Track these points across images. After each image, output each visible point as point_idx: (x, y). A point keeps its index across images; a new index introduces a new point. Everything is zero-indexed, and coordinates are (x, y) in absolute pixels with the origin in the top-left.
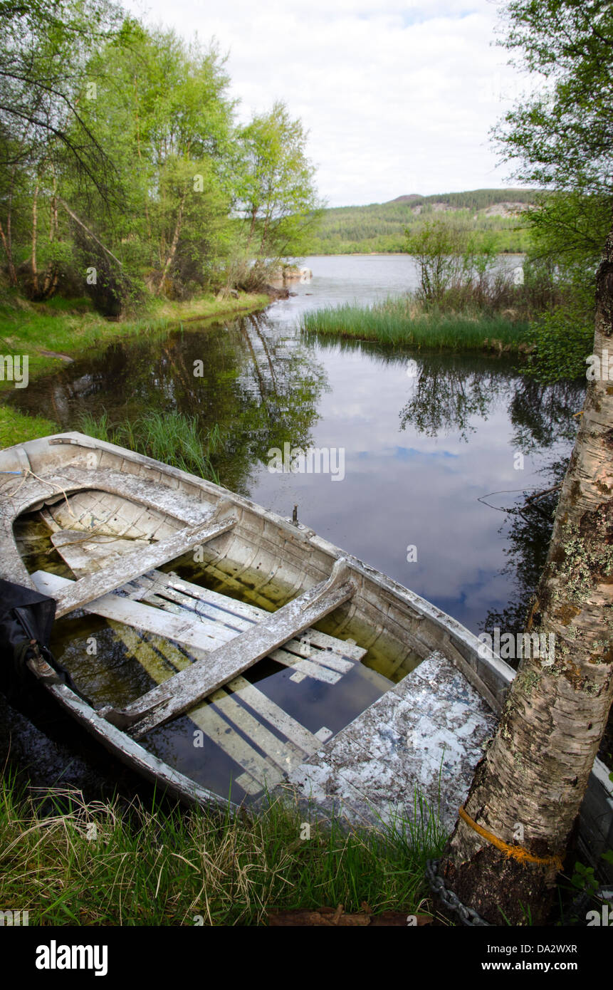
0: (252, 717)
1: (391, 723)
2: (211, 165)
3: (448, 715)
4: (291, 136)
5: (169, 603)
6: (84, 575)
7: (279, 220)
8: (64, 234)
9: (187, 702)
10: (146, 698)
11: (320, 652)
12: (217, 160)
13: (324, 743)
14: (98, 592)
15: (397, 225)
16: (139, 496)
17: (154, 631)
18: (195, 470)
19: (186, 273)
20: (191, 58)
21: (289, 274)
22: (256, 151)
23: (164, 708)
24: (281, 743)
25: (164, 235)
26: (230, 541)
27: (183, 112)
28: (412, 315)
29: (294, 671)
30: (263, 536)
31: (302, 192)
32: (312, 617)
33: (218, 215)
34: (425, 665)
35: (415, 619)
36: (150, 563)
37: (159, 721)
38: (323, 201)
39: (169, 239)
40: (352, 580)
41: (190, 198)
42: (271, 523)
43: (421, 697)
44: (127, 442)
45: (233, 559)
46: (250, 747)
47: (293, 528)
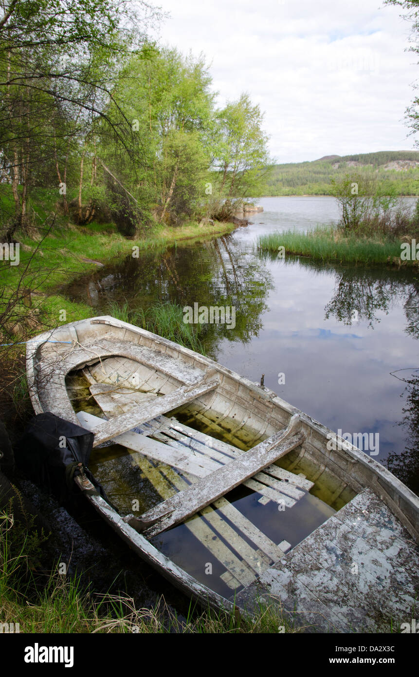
0: (231, 529)
1: (335, 541)
2: (198, 136)
3: (378, 538)
4: (252, 116)
5: (171, 440)
6: (112, 416)
7: (243, 173)
8: (100, 181)
9: (185, 514)
10: (156, 510)
11: (280, 482)
12: (201, 132)
13: (286, 552)
14: (122, 430)
15: (322, 176)
16: (151, 362)
17: (161, 459)
18: (188, 345)
19: (180, 208)
20: (186, 66)
21: (247, 209)
22: (228, 126)
23: (169, 518)
24: (253, 551)
25: (164, 182)
26: (214, 397)
27: (180, 101)
28: (336, 239)
29: (260, 496)
30: (238, 394)
31: (259, 154)
32: (275, 456)
33: (202, 169)
34: (358, 498)
35: (351, 462)
36: (158, 410)
37: (165, 527)
38: (273, 160)
39: (169, 186)
40: (303, 430)
41: (184, 159)
42: (244, 386)
43: (357, 522)
44: (141, 322)
45: (216, 410)
46: (231, 552)
47: (260, 391)
